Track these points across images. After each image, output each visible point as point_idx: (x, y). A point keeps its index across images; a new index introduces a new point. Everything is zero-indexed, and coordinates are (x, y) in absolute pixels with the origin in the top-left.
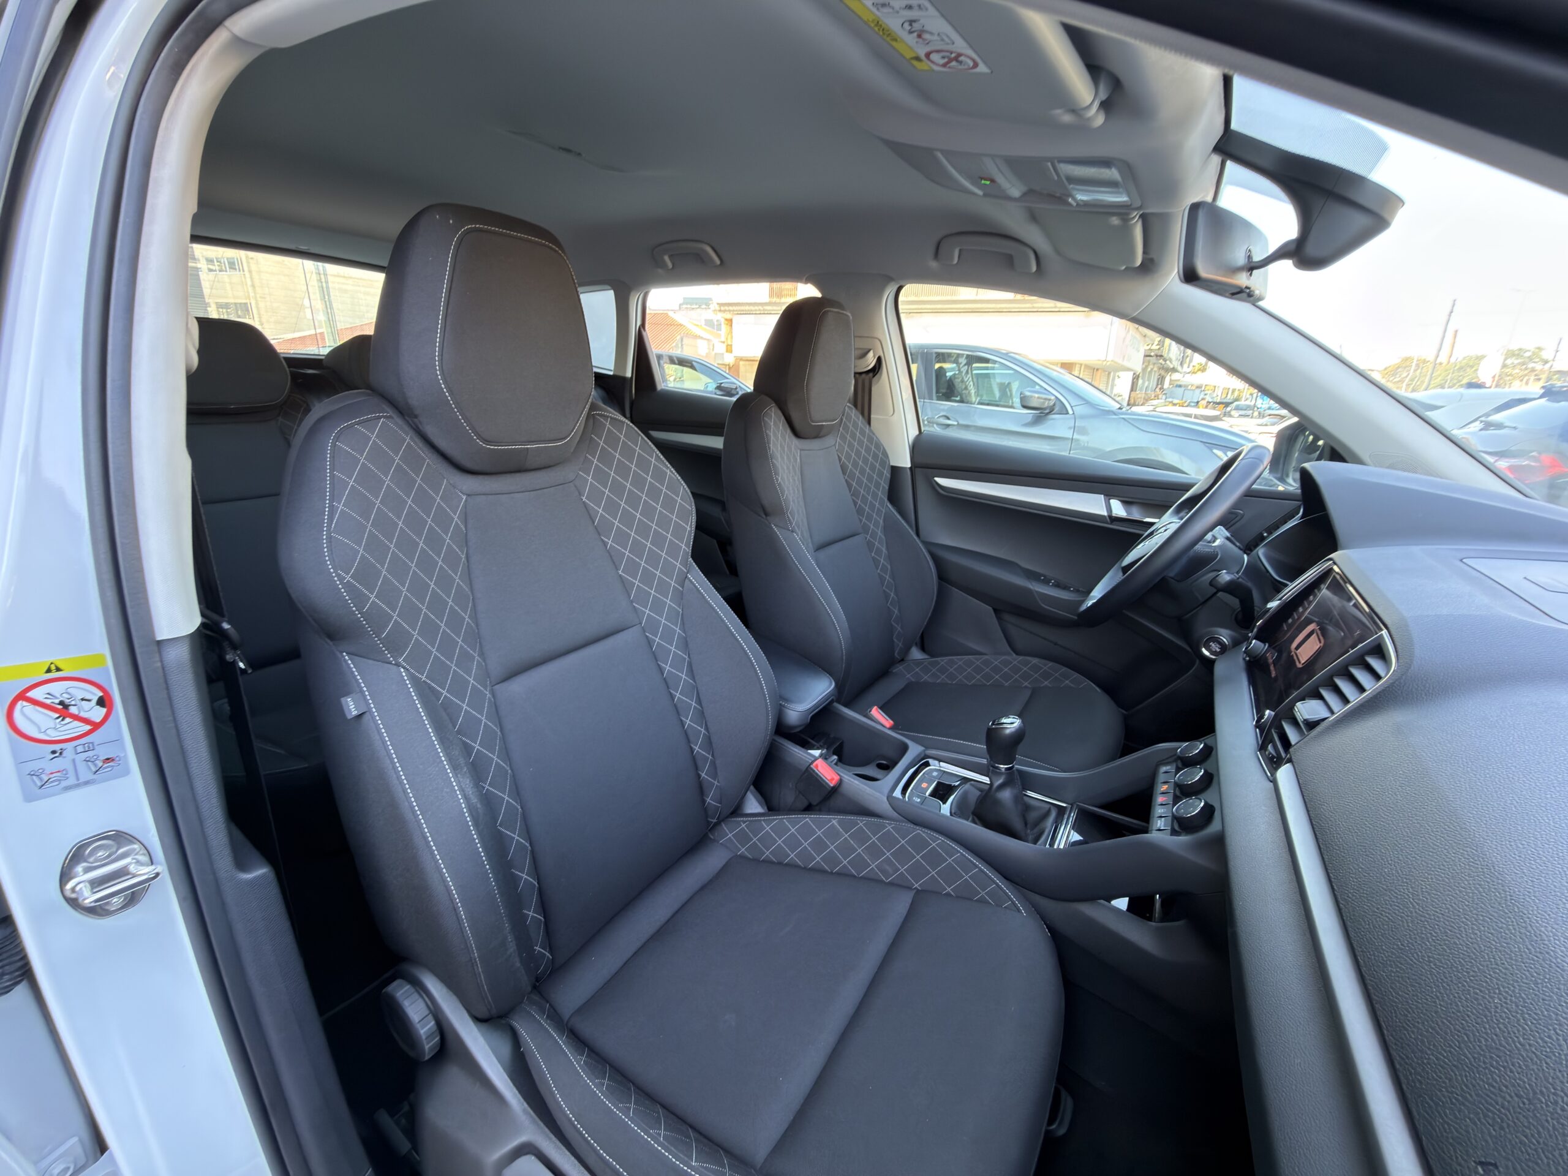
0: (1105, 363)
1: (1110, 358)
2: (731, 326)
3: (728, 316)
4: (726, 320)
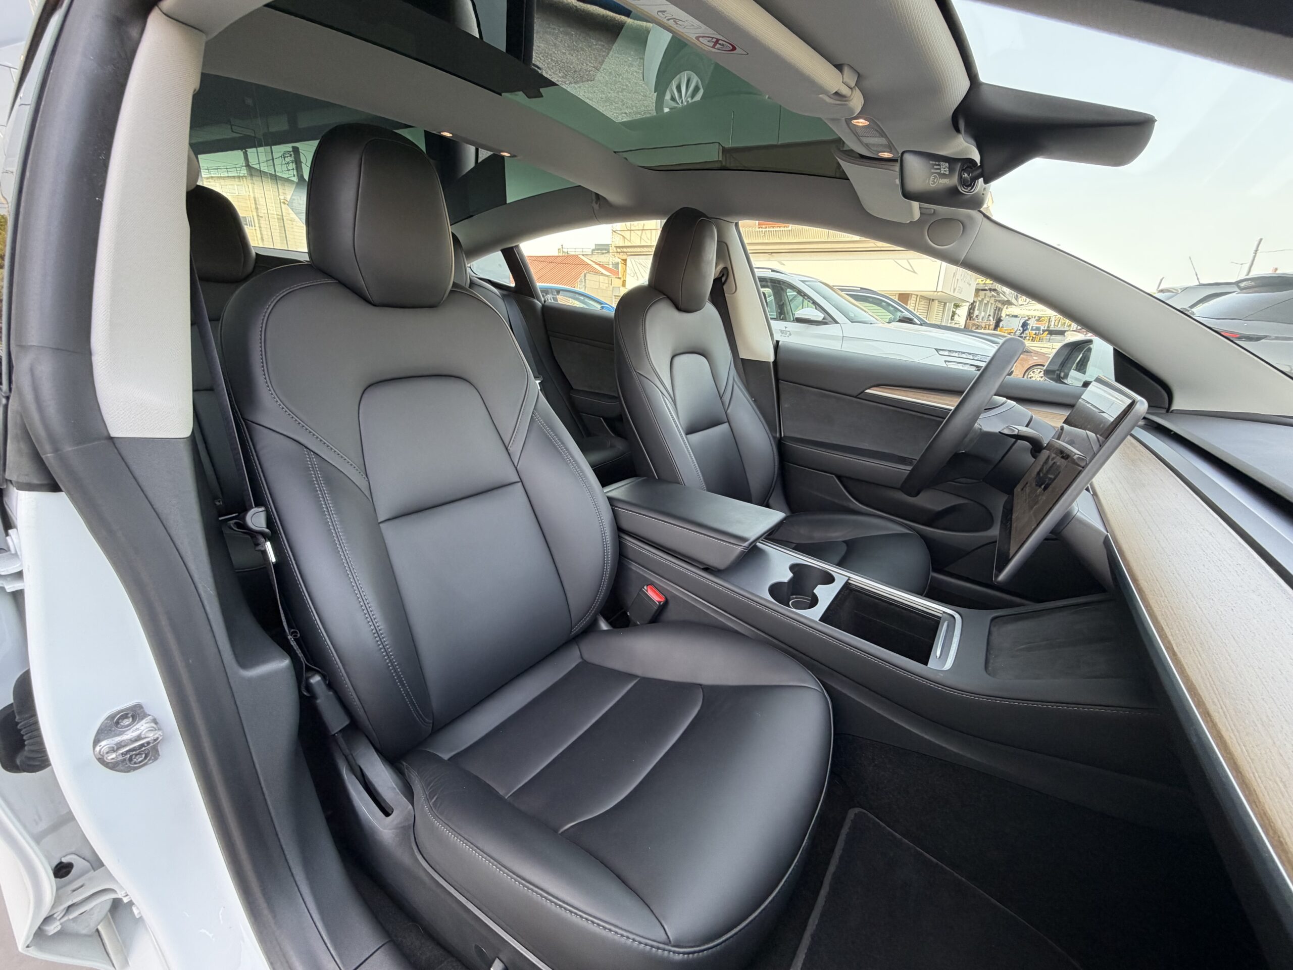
0: (936, 293)
1: (939, 289)
2: (626, 265)
3: (624, 257)
4: (623, 260)
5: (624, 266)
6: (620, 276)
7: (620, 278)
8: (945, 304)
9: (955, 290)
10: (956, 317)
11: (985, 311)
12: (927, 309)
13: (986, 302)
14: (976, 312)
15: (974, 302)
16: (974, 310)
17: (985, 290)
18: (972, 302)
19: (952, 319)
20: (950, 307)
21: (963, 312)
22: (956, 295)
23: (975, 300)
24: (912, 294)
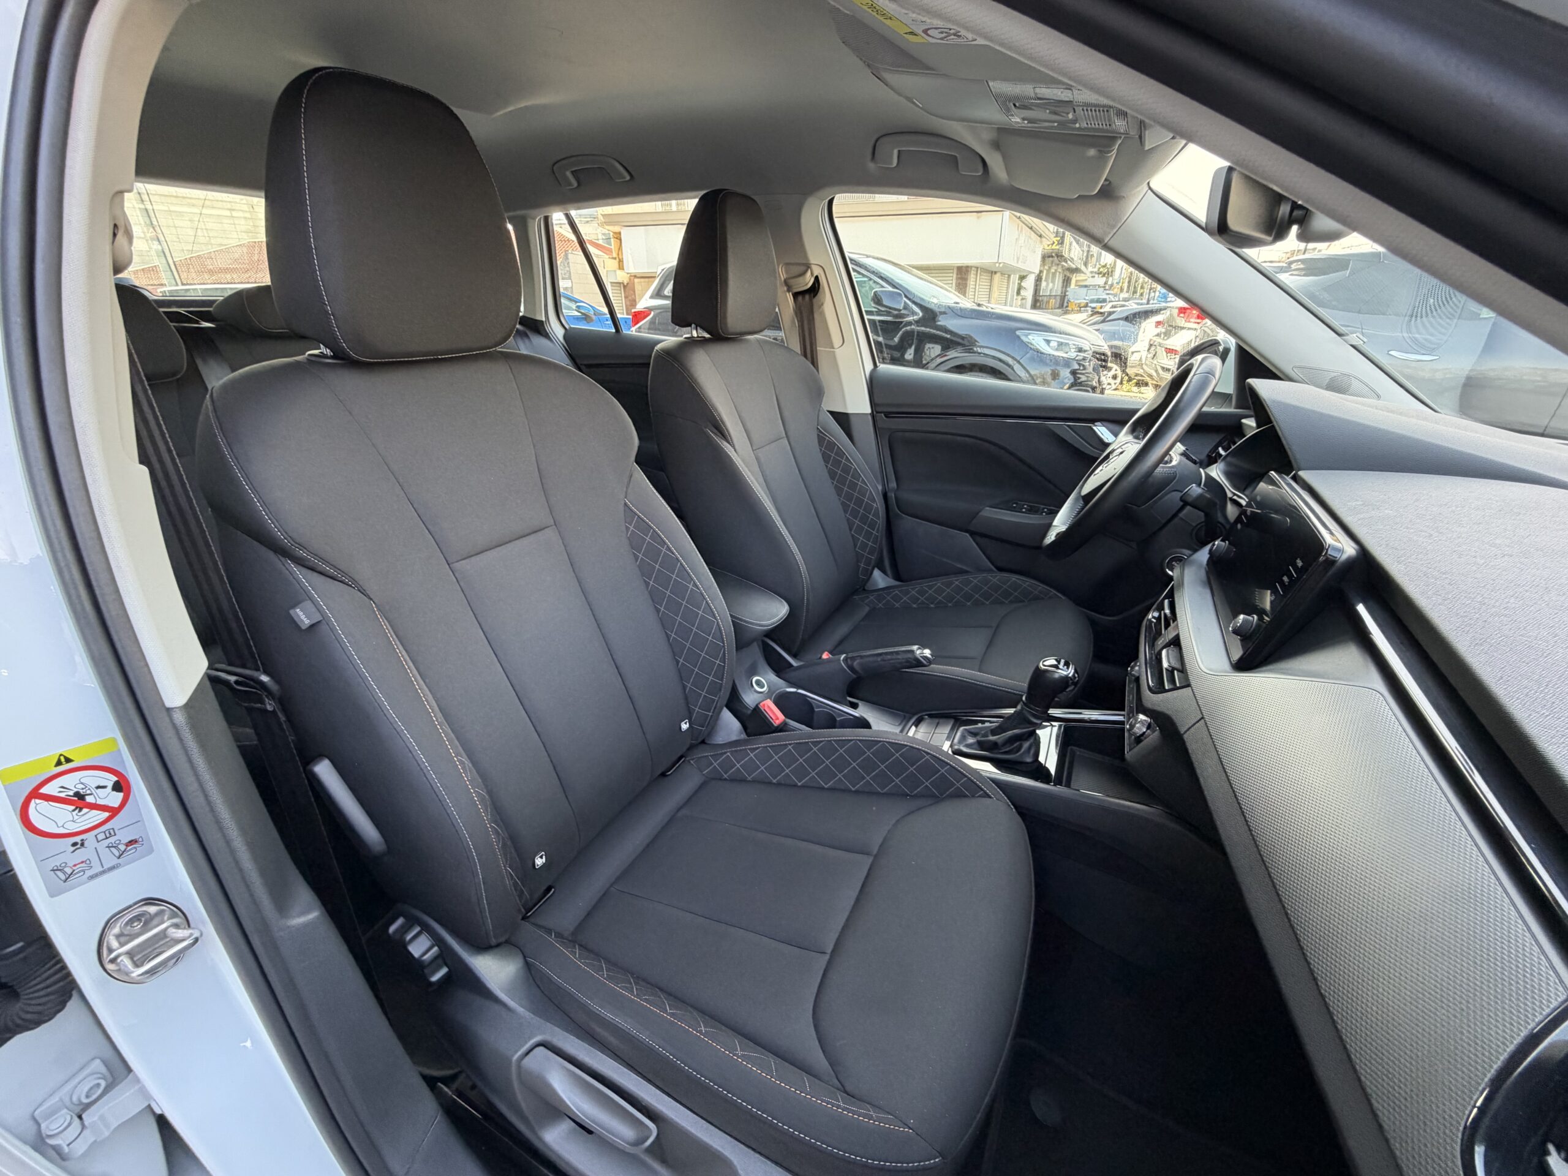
5: (618, 241)
6: (615, 255)
7: (615, 259)
8: (1009, 276)
9: (1018, 259)
10: (1023, 292)
11: (1053, 282)
12: (989, 284)
13: (1053, 271)
14: (1044, 284)
15: (1041, 272)
16: (1041, 281)
17: (1052, 257)
18: (1037, 272)
19: (1018, 293)
20: (1015, 278)
21: (1029, 284)
22: (1020, 265)
23: (1042, 268)
24: (971, 267)
